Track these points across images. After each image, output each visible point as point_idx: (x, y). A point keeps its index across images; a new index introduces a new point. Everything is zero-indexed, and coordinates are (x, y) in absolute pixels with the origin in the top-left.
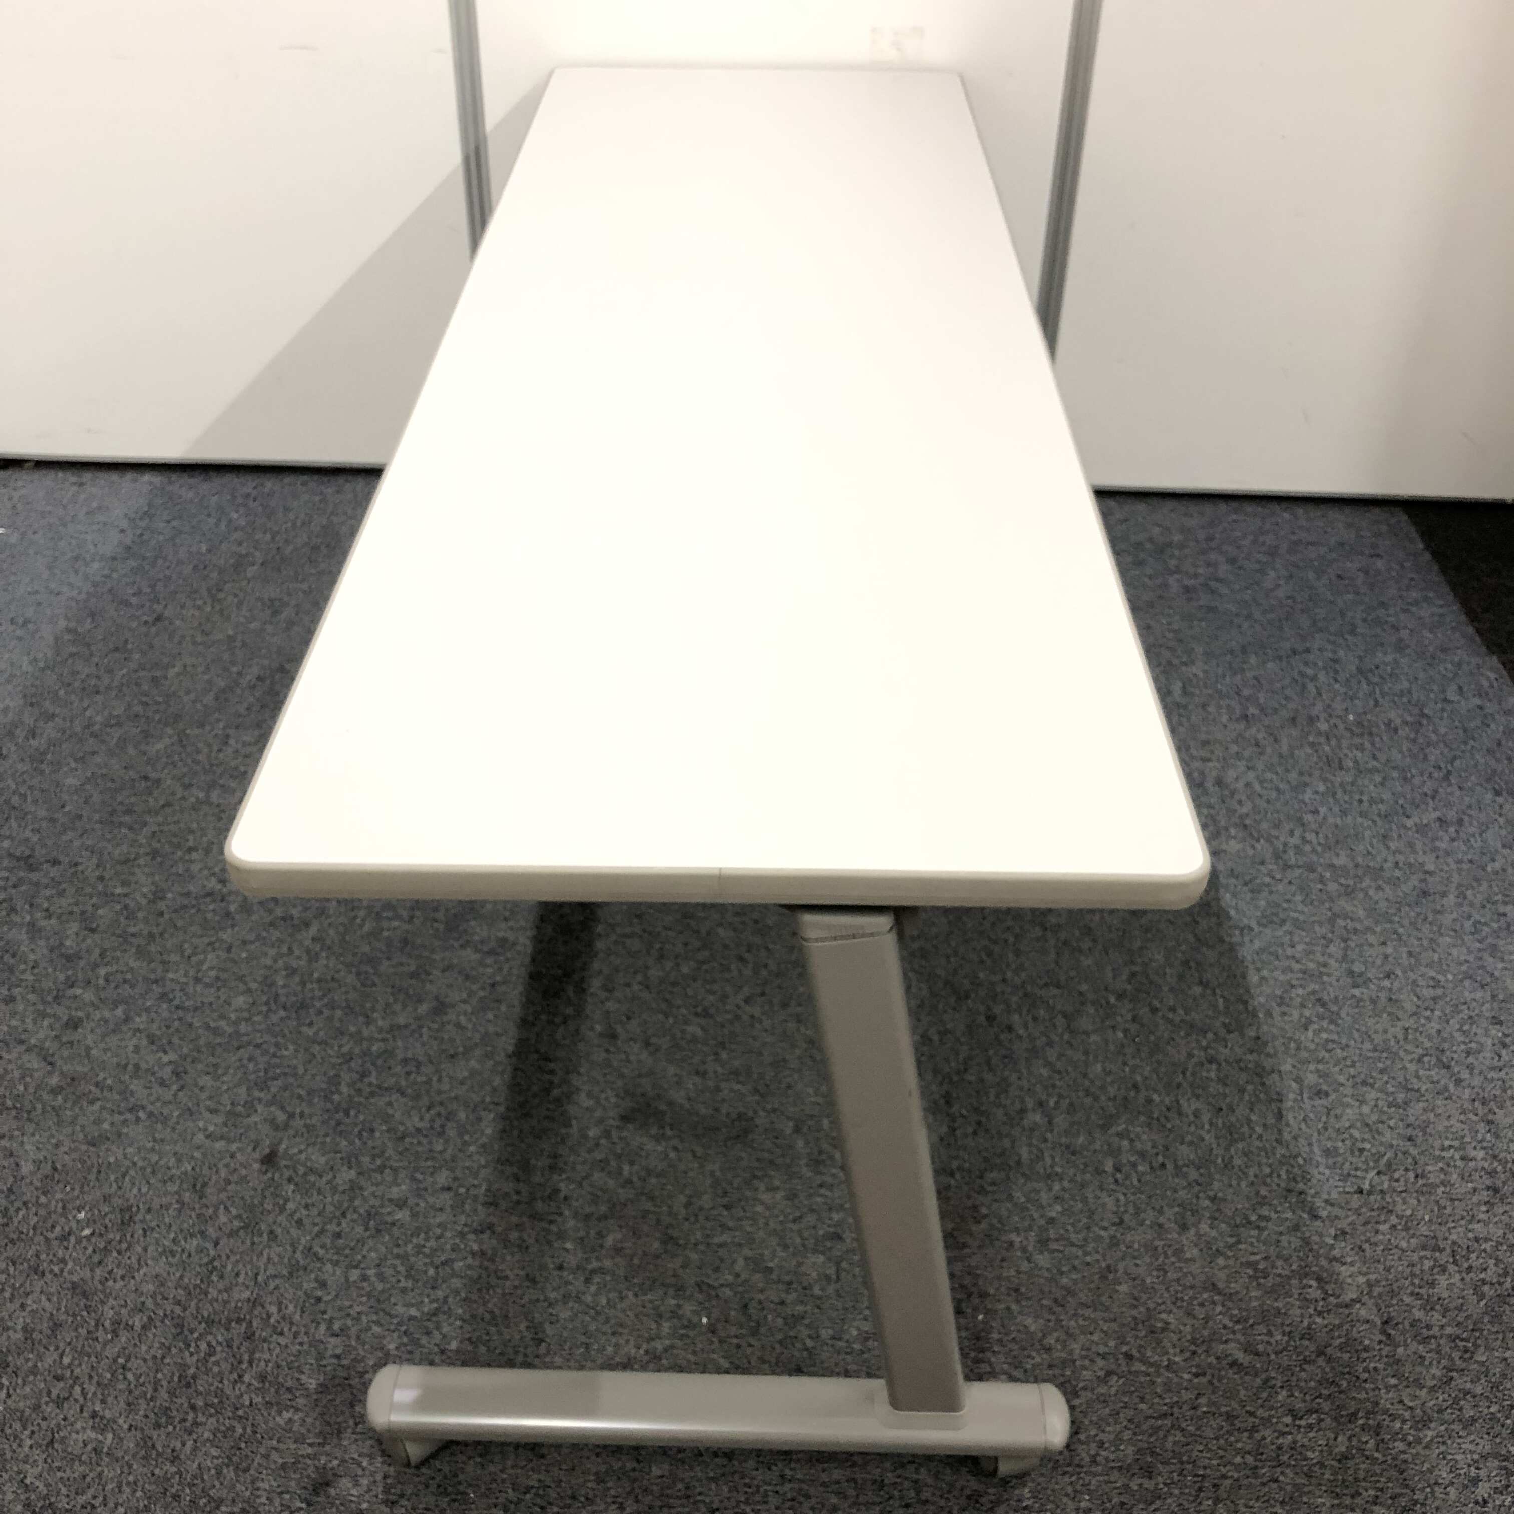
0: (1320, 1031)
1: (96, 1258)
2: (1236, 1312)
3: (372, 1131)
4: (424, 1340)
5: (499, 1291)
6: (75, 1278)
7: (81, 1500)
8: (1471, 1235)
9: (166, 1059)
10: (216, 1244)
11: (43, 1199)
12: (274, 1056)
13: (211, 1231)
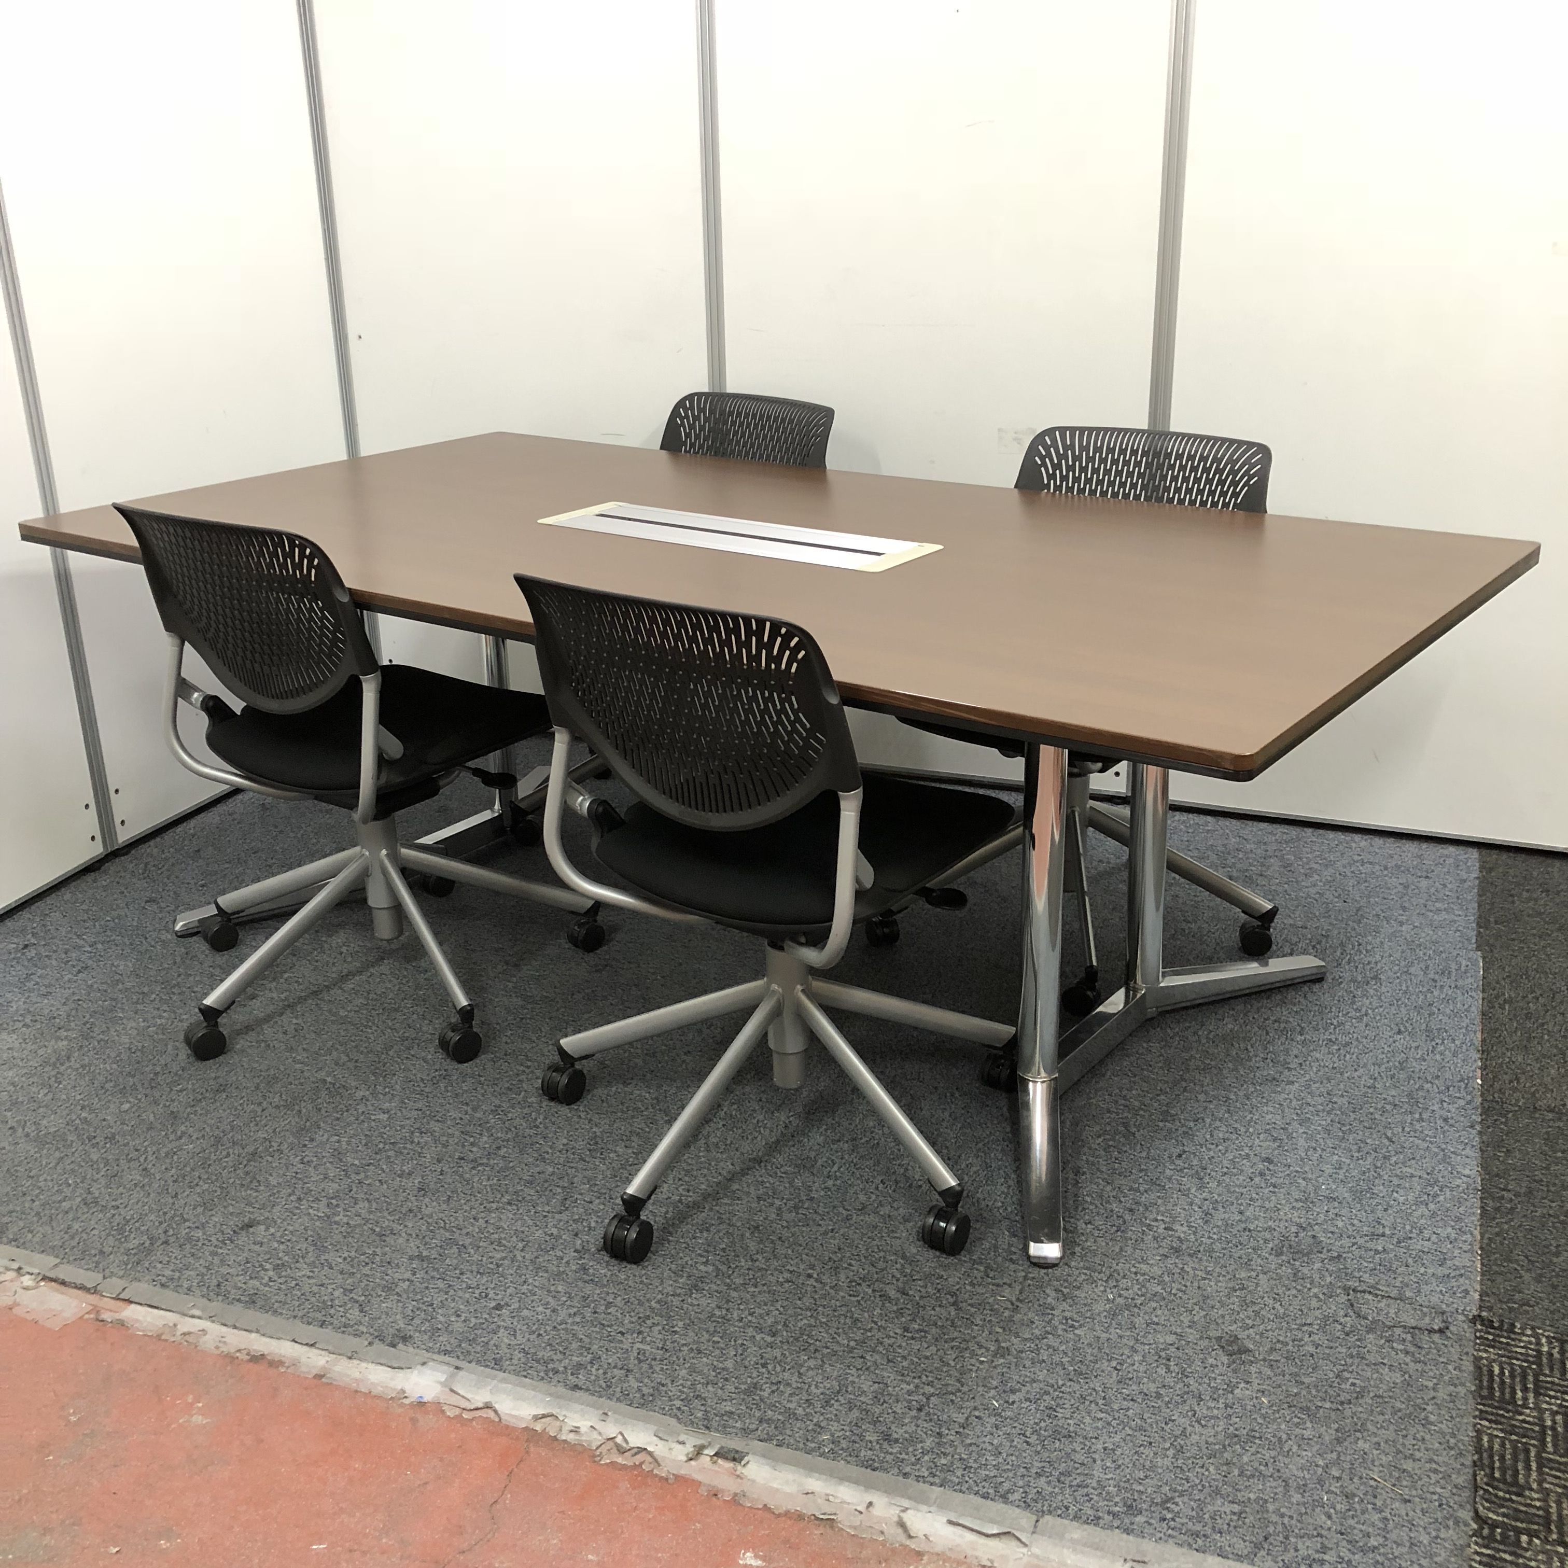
0: (1110, 1140)
1: (192, 1103)
2: (909, 1271)
3: (395, 1074)
4: (353, 1176)
5: (415, 1162)
6: (175, 1110)
7: (114, 1203)
8: (1133, 1270)
9: (295, 1021)
10: (263, 1110)
11: (180, 1072)
12: (362, 1031)
13: (265, 1104)
